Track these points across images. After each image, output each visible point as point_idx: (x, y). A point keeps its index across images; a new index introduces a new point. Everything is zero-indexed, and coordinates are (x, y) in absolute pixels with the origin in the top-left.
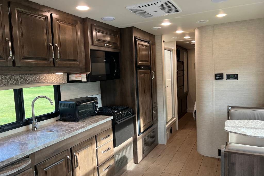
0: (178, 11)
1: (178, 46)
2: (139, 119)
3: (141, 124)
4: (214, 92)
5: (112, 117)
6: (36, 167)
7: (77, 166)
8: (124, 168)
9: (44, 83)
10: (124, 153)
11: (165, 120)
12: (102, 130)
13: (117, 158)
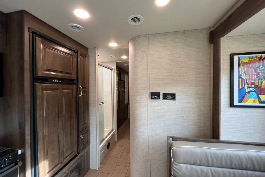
4: (150, 114)
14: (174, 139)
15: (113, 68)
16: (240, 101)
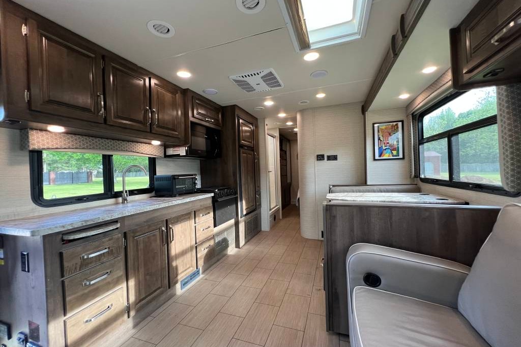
0: (280, 85)
1: (281, 135)
2: (241, 200)
3: (243, 206)
4: (316, 173)
5: (212, 195)
6: (125, 233)
7: (173, 240)
8: (225, 252)
9: (138, 153)
10: (225, 235)
11: (268, 206)
12: (201, 206)
13: (218, 239)
14: (334, 186)
15: (276, 135)
16: (380, 156)
